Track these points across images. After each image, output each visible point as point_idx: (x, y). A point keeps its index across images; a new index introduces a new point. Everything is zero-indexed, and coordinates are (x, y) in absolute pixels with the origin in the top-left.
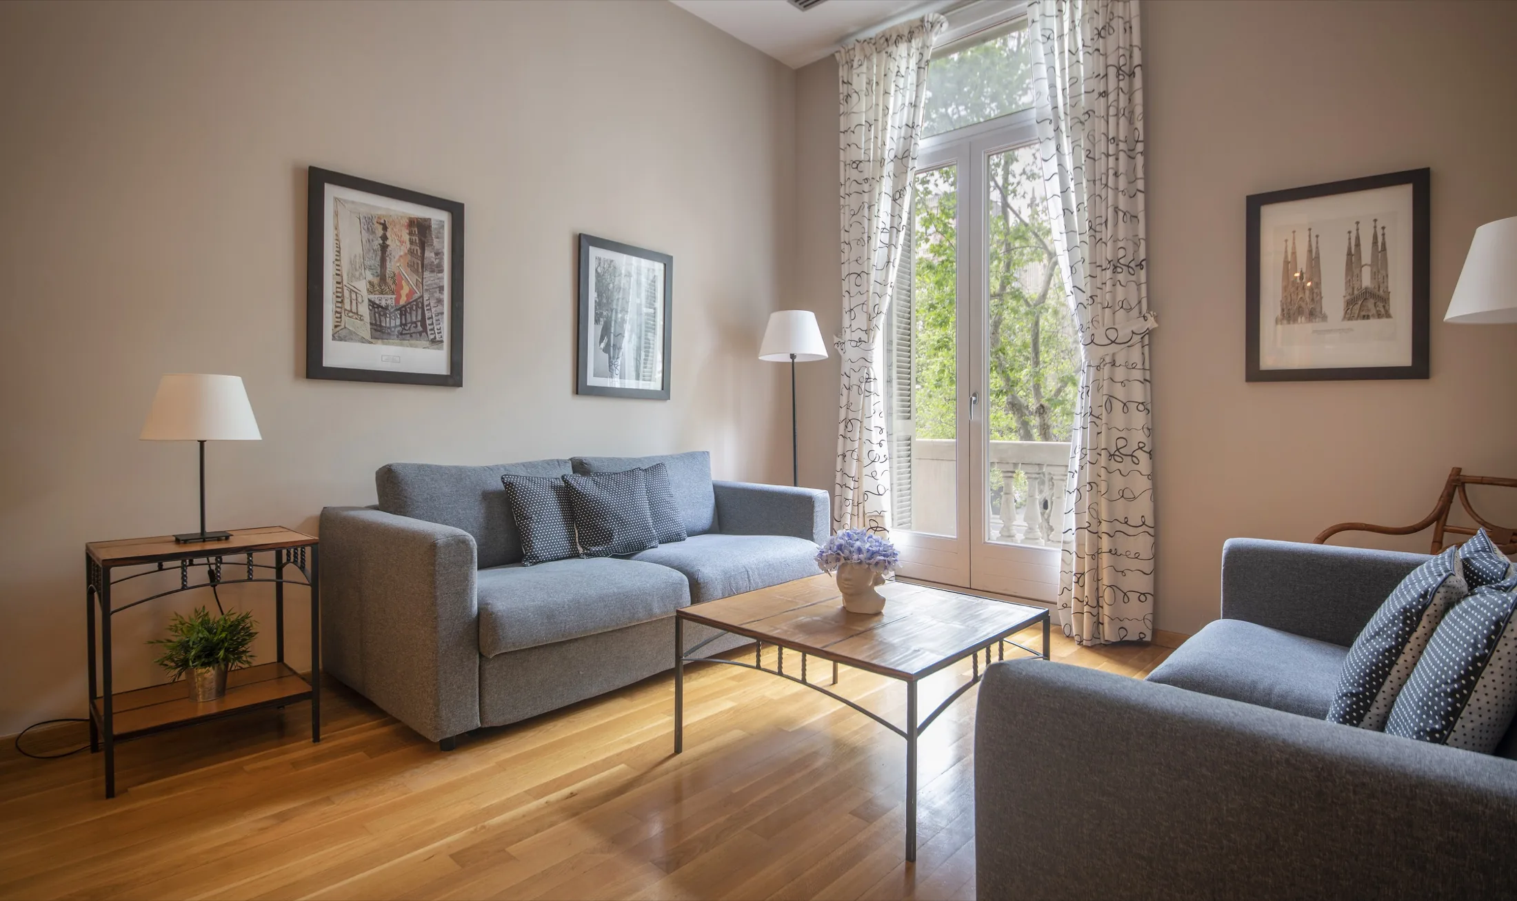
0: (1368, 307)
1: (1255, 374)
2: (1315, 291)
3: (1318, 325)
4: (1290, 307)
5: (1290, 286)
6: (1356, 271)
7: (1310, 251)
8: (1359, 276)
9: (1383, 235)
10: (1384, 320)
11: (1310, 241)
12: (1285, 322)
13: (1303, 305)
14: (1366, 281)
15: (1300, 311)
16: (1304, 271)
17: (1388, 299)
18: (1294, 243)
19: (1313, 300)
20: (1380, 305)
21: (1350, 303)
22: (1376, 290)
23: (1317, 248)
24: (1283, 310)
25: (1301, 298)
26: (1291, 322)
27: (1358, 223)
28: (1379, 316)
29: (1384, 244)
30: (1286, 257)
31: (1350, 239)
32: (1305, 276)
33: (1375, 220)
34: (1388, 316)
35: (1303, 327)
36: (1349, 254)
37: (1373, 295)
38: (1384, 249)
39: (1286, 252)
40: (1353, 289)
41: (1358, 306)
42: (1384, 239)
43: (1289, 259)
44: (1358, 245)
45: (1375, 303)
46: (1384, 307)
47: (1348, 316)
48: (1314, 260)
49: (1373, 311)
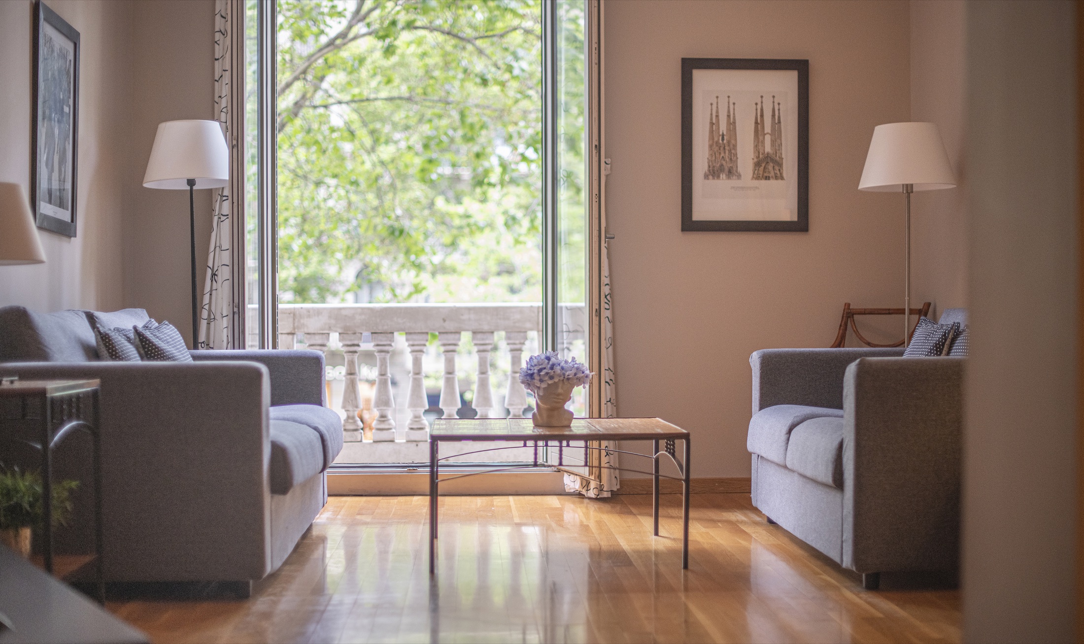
0: (769, 169)
1: (689, 225)
2: (733, 151)
3: (734, 182)
4: (715, 165)
5: (714, 144)
6: (761, 138)
7: (729, 116)
8: (763, 142)
9: (779, 110)
10: (780, 181)
11: (729, 107)
12: (711, 177)
13: (724, 163)
14: (768, 148)
15: (721, 169)
16: (725, 133)
17: (782, 164)
18: (717, 107)
19: (731, 159)
20: (777, 168)
21: (757, 164)
22: (774, 156)
23: (734, 114)
24: (709, 167)
25: (723, 157)
26: (716, 178)
27: (762, 97)
28: (776, 178)
29: (779, 117)
30: (711, 119)
31: (757, 110)
32: (725, 137)
33: (774, 97)
34: (782, 178)
35: (723, 183)
36: (756, 123)
37: (773, 161)
38: (779, 122)
39: (711, 114)
40: (759, 152)
41: (762, 168)
42: (779, 113)
43: (714, 121)
44: (762, 116)
45: (774, 167)
46: (779, 170)
47: (757, 177)
48: (732, 124)
49: (772, 174)
